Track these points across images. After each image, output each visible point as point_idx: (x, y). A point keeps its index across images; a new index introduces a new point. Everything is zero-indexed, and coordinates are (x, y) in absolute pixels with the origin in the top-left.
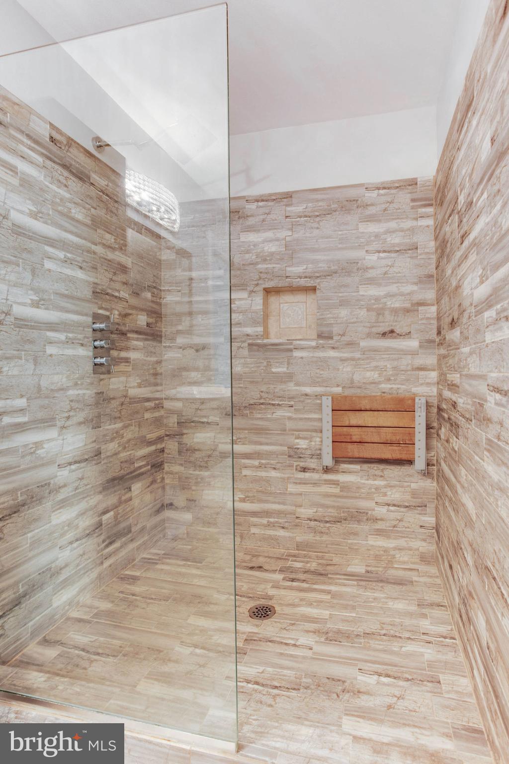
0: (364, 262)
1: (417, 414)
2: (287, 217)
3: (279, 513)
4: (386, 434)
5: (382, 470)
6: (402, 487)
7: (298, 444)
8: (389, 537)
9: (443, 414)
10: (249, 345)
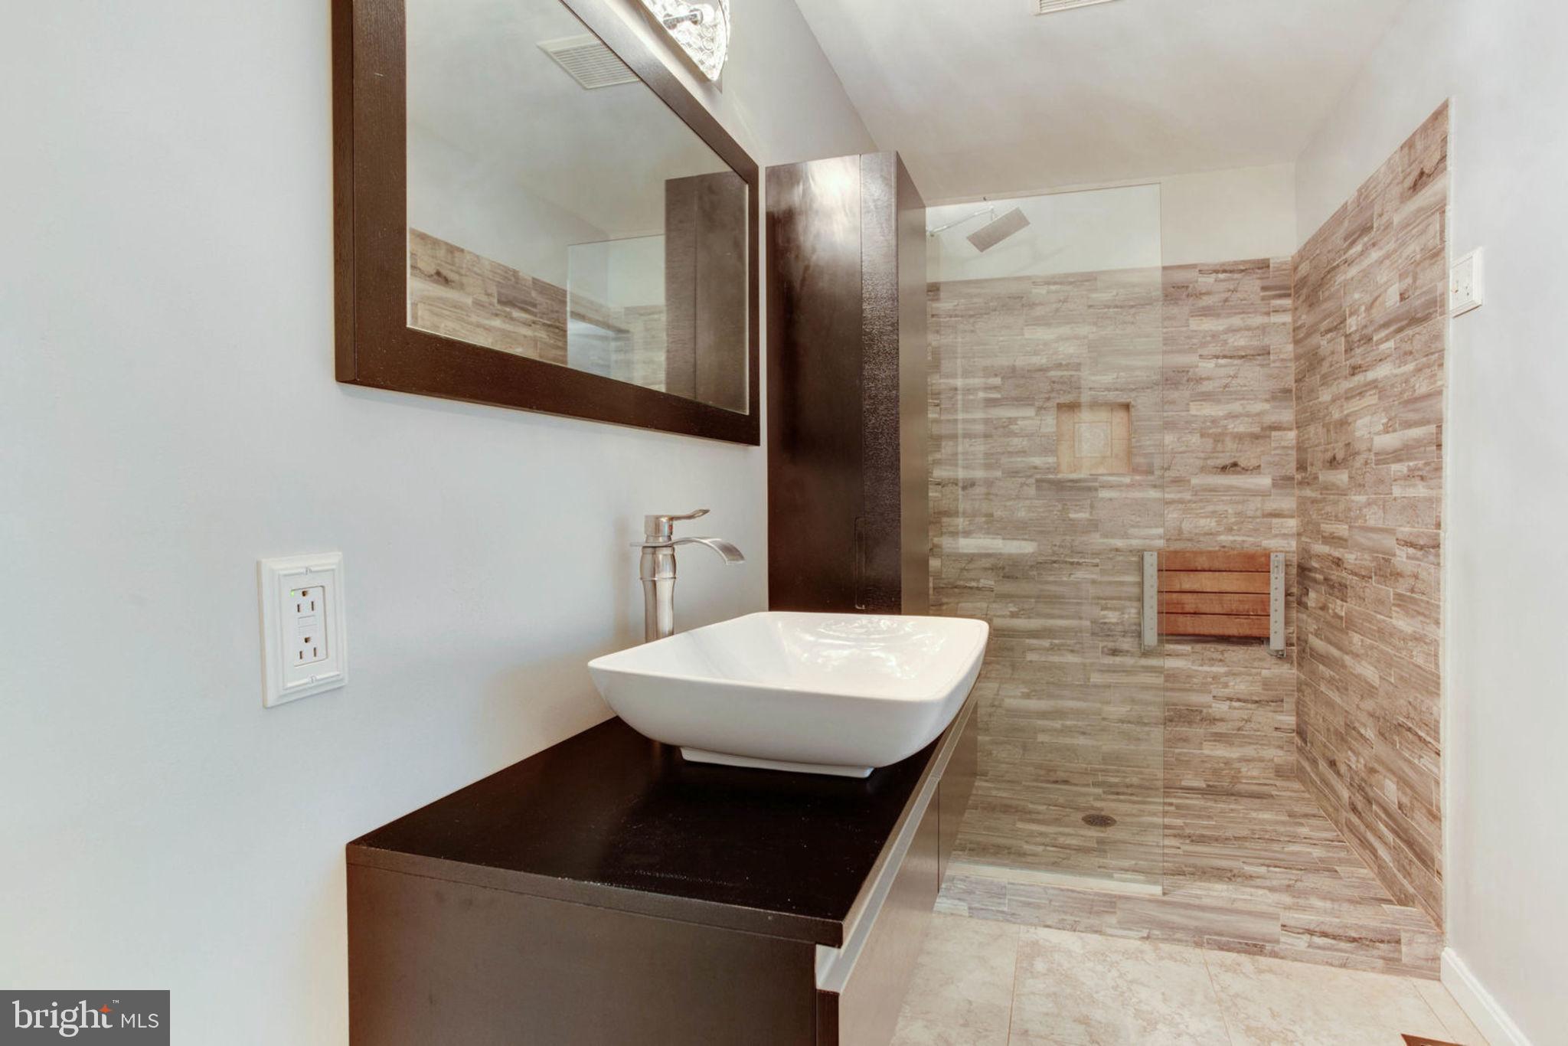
0: (1197, 370)
1: (1273, 576)
2: (1090, 307)
3: (1078, 713)
4: (1232, 603)
5: (1222, 652)
6: (1250, 675)
7: (1105, 617)
8: (1231, 744)
9: (1313, 575)
10: (1037, 481)
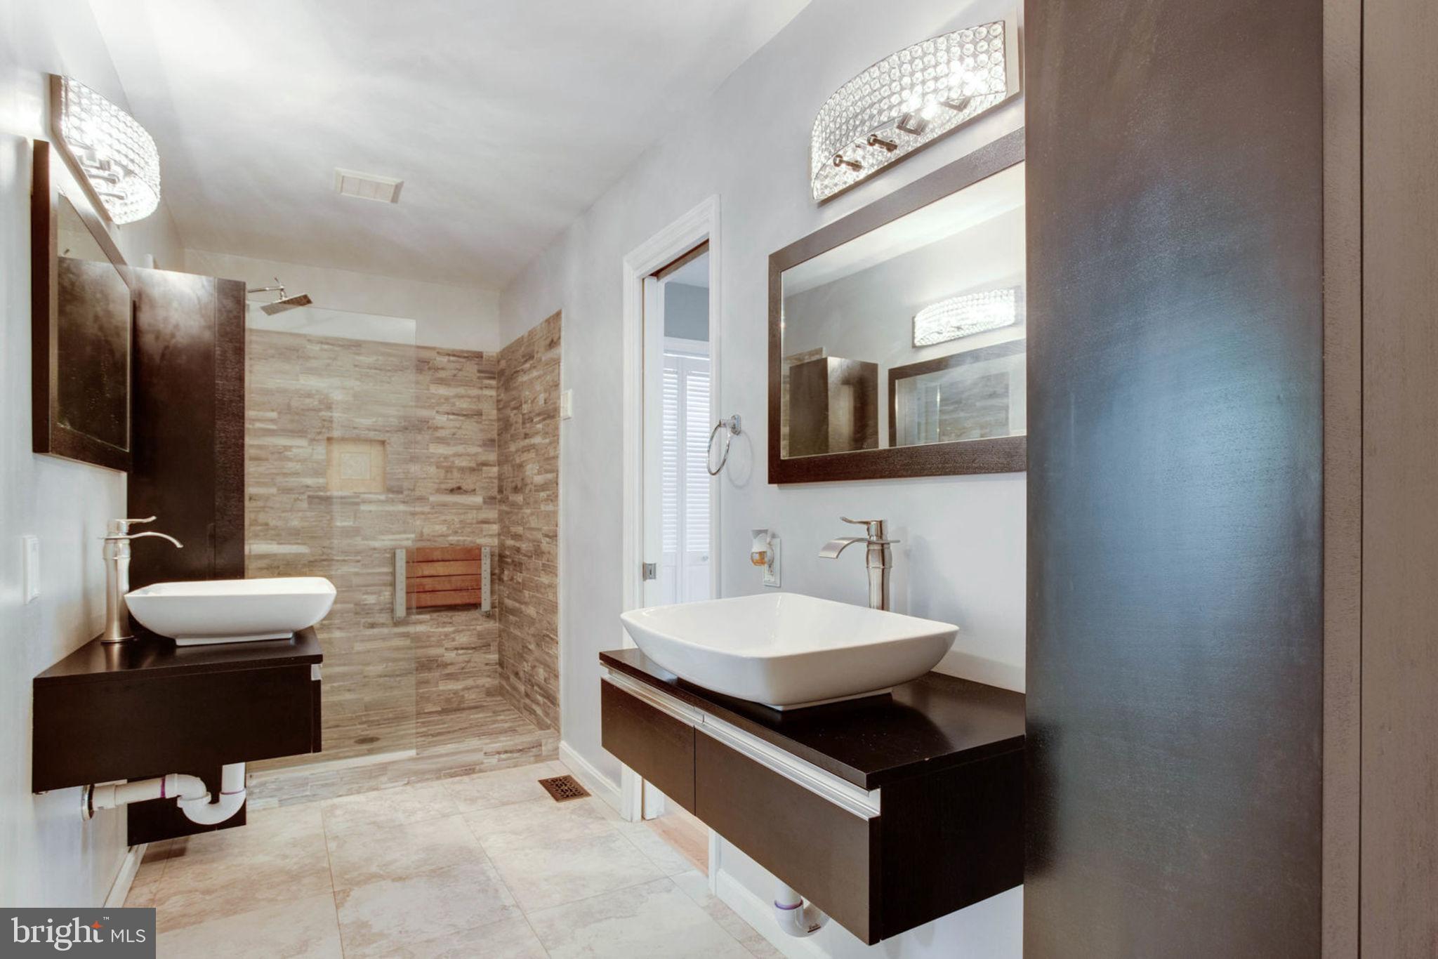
0: (434, 421)
1: (483, 562)
2: (356, 366)
3: (343, 676)
4: (457, 582)
5: (451, 618)
6: (469, 630)
7: (365, 600)
8: (458, 680)
9: (506, 559)
10: (309, 497)
